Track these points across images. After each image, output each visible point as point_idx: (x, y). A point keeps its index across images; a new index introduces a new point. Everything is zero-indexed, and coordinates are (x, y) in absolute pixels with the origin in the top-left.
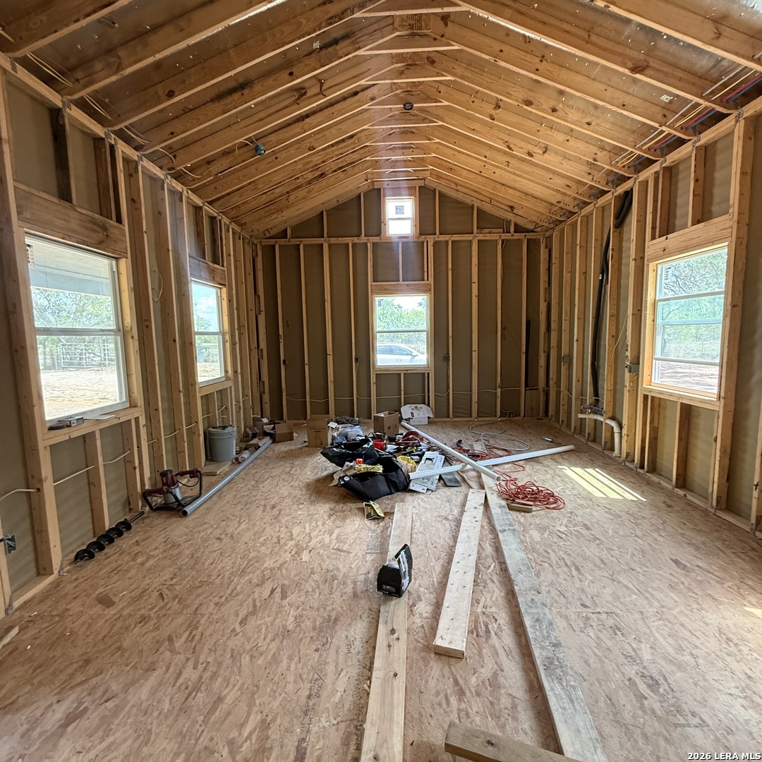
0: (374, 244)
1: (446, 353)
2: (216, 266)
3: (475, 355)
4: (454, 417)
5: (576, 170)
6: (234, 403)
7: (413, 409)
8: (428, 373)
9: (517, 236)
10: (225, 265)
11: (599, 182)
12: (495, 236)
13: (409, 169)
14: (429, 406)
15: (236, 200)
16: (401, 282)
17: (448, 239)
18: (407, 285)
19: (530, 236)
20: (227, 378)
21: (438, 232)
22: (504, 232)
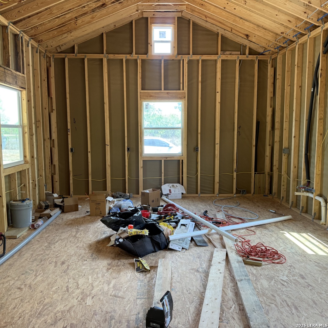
0: (143, 61)
1: (195, 145)
2: (18, 73)
3: (217, 147)
4: (201, 193)
5: (296, 10)
6: (31, 181)
7: (171, 187)
8: (182, 160)
9: (251, 57)
10: (25, 73)
11: (312, 19)
12: (235, 57)
13: (170, 4)
14: (182, 185)
15: (35, 21)
16: (163, 91)
17: (198, 58)
18: (168, 93)
19: (261, 57)
20: (26, 162)
21: (191, 53)
22: (241, 54)
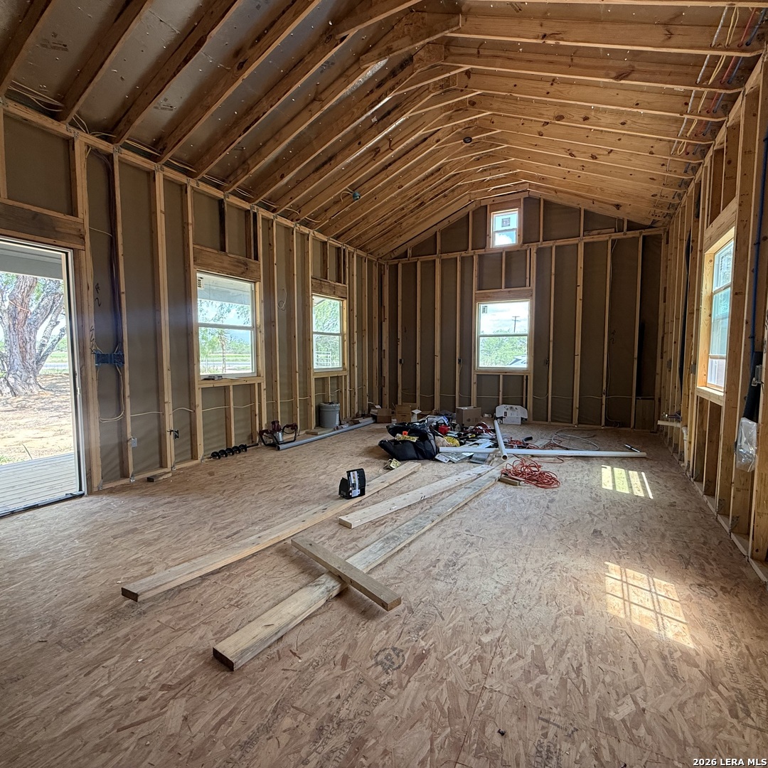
0: (480, 256)
1: (547, 356)
2: (337, 284)
3: (578, 359)
4: (552, 421)
6: (348, 388)
7: (507, 409)
8: (527, 376)
9: (630, 234)
10: (347, 282)
11: (675, 171)
12: (606, 237)
13: (509, 184)
14: (526, 408)
16: (503, 289)
17: (551, 245)
18: (509, 291)
19: (646, 232)
21: (541, 240)
22: (615, 232)
